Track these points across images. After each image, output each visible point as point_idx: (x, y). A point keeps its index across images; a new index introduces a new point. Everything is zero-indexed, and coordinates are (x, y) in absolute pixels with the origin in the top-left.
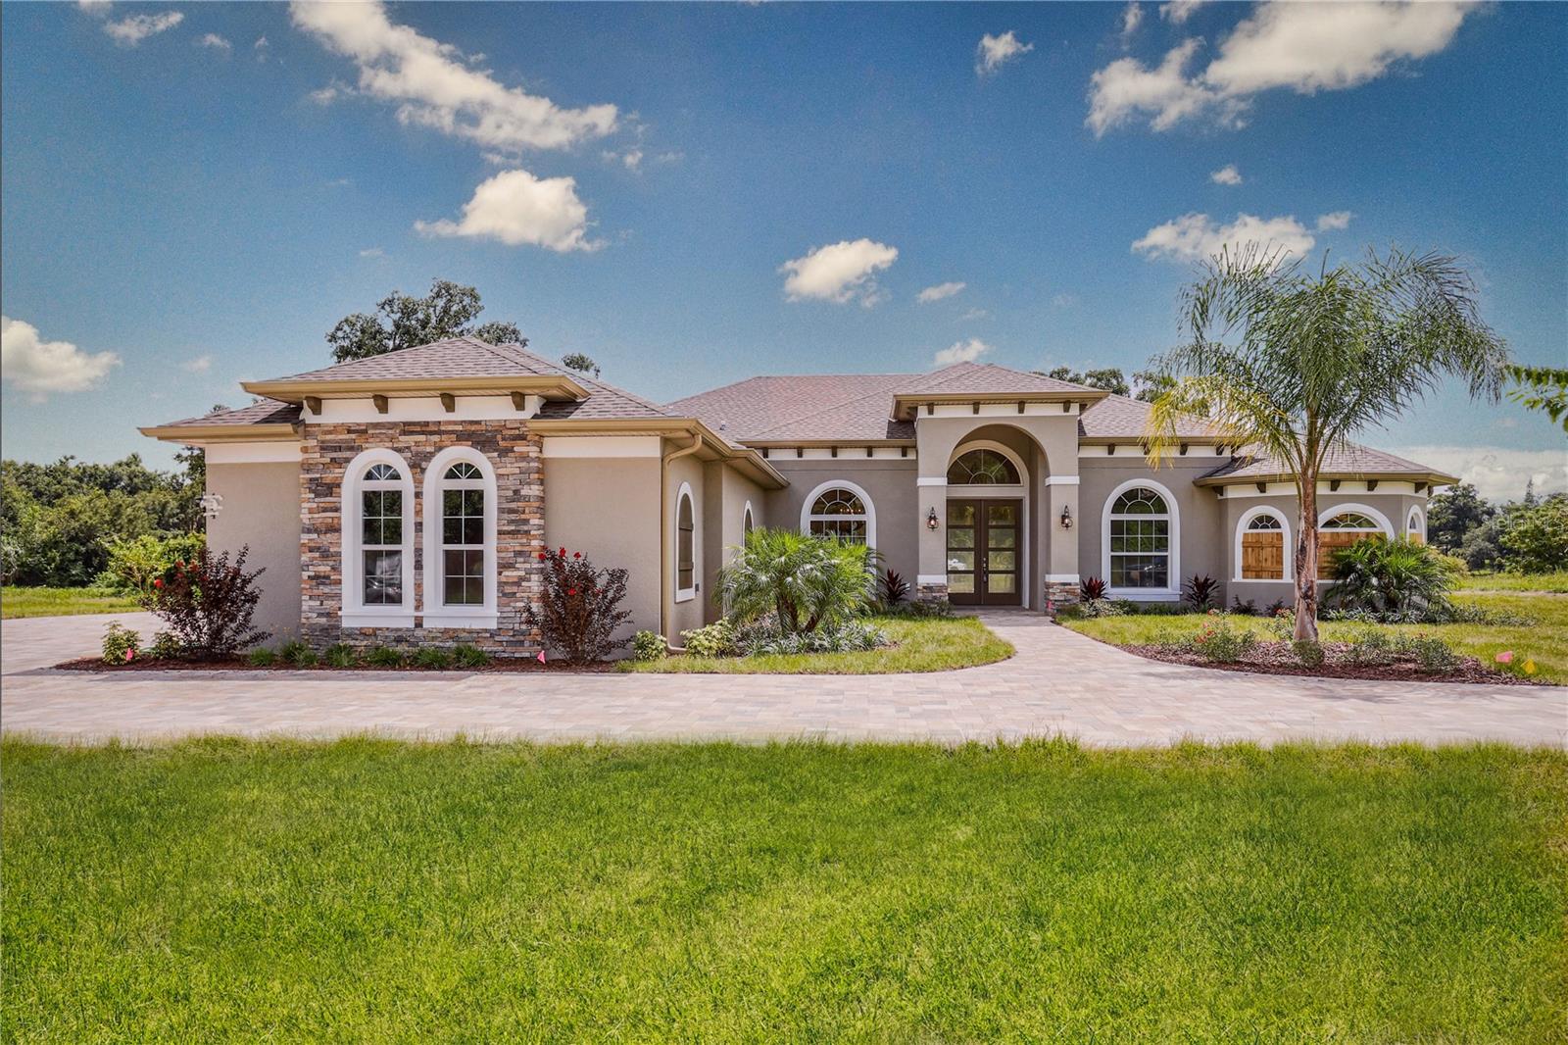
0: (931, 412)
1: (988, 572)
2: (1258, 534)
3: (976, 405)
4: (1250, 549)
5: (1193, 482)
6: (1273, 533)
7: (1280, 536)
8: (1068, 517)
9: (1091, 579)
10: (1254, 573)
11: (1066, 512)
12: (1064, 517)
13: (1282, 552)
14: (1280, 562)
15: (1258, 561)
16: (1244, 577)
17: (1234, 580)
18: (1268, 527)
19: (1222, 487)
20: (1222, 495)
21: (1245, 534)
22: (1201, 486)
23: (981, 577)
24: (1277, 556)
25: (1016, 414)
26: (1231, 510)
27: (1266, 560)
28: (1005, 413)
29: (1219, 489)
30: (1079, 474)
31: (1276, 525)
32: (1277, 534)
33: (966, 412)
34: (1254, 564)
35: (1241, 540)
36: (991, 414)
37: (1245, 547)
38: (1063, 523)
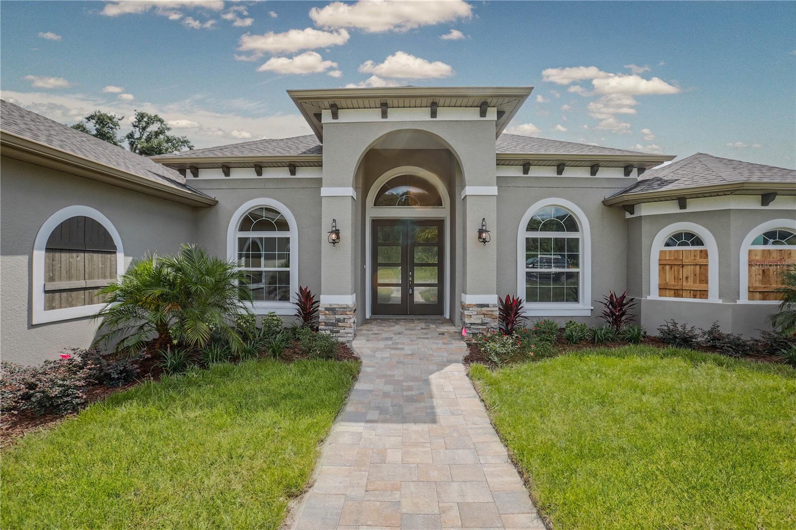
0: (335, 115)
1: (413, 285)
2: (678, 251)
3: (384, 108)
4: (668, 268)
5: (603, 202)
6: (695, 251)
7: (704, 254)
8: (486, 231)
9: (508, 297)
10: (673, 292)
11: (483, 226)
12: (481, 232)
13: (707, 270)
14: (705, 280)
15: (677, 279)
16: (660, 296)
17: (649, 298)
18: (687, 244)
19: (633, 206)
20: (632, 213)
21: (661, 252)
22: (610, 206)
23: (407, 291)
24: (701, 274)
25: (428, 118)
26: (645, 228)
27: (687, 278)
28: (418, 117)
29: (630, 207)
30: (497, 185)
31: (698, 242)
32: (701, 251)
33: (374, 116)
34: (673, 283)
35: (657, 258)
36: (401, 118)
37: (662, 265)
38: (480, 237)
